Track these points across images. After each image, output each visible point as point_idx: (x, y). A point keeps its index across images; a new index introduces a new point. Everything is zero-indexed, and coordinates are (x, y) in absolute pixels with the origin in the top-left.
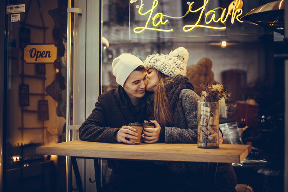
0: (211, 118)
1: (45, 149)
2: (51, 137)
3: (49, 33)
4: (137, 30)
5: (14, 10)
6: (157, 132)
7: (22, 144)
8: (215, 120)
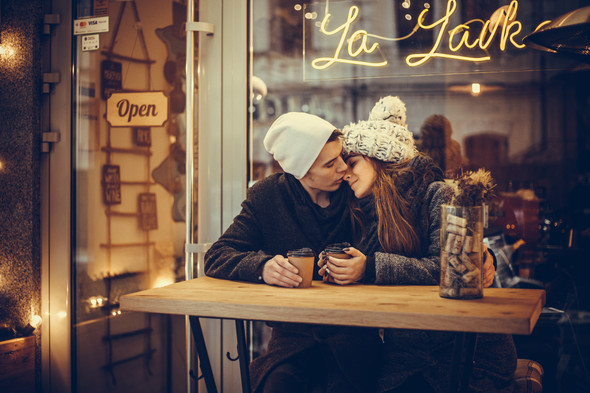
0: (468, 238)
1: (138, 301)
2: (162, 261)
3: (157, 71)
4: (318, 64)
5: (89, 28)
6: (353, 266)
7: (109, 274)
8: (476, 243)
